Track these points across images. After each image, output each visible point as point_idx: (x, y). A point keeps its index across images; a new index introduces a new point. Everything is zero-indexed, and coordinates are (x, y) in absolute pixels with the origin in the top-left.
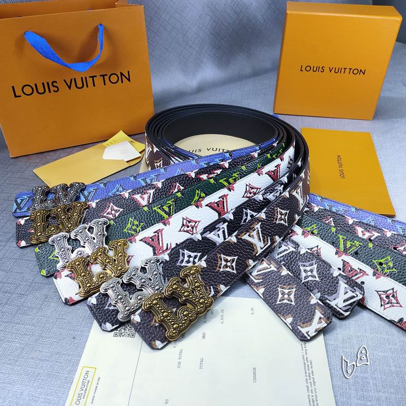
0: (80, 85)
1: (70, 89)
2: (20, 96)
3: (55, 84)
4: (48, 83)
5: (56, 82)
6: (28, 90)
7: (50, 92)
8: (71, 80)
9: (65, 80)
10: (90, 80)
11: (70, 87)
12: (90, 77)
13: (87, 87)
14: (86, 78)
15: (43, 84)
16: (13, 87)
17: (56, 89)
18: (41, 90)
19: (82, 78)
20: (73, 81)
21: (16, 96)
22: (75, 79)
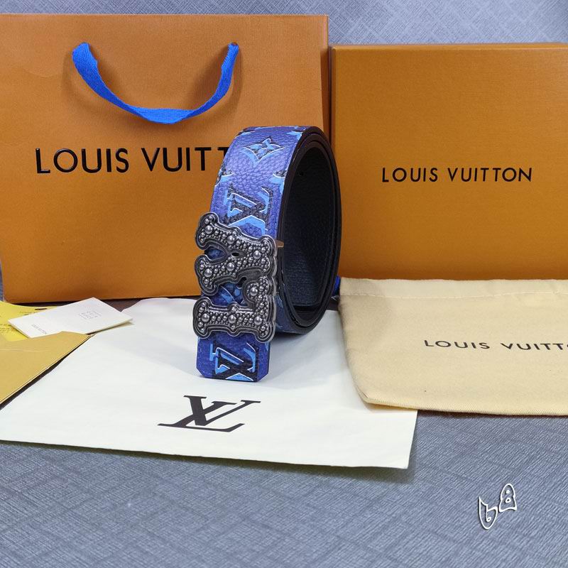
0: (172, 162)
1: (151, 170)
2: (49, 172)
3: (122, 155)
4: (108, 152)
5: (125, 151)
6: (66, 161)
7: (109, 169)
8: (158, 149)
9: (143, 150)
10: (196, 156)
11: (151, 167)
12: (197, 149)
13: (188, 169)
14: (188, 150)
15: (99, 151)
16: (38, 152)
17: (122, 166)
18: (92, 164)
19: (180, 150)
20: (161, 152)
21: (39, 171)
22: (165, 150)
